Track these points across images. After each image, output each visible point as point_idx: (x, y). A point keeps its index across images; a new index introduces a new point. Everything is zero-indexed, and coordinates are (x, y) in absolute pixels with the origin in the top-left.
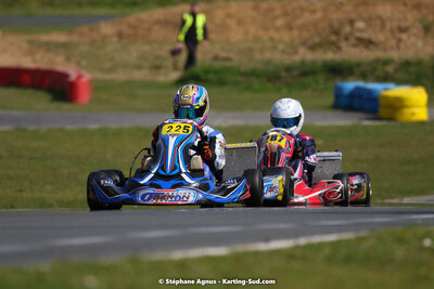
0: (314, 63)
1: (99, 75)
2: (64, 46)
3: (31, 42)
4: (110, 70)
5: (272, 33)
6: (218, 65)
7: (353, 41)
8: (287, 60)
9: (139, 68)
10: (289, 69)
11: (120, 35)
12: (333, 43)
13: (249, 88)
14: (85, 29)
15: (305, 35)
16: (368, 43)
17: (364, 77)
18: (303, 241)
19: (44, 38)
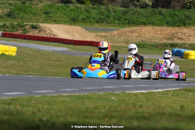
0: (167, 43)
1: (112, 44)
2: (104, 36)
3: (96, 35)
4: (115, 43)
5: (157, 35)
6: (143, 43)
7: (177, 38)
8: (160, 42)
9: (123, 43)
10: (161, 45)
11: (118, 34)
12: (172, 38)
13: (150, 49)
14: (110, 32)
15: (165, 36)
16: (181, 39)
17: (180, 47)
18: (166, 90)
19: (100, 34)
